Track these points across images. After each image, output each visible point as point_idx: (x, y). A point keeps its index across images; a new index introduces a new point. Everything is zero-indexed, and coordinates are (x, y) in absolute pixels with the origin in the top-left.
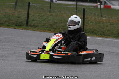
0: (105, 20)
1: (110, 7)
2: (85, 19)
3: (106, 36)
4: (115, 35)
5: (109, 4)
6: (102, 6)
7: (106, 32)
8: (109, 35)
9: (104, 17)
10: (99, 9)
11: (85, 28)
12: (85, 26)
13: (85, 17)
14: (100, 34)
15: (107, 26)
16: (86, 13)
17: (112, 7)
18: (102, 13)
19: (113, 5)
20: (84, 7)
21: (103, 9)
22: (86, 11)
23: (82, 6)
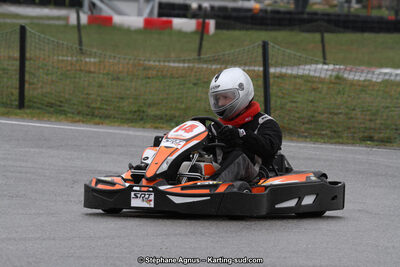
0: (95, 63)
1: (109, 19)
2: (27, 63)
3: (97, 120)
4: (129, 116)
5: (106, 11)
6: (84, 19)
7: (98, 105)
8: (107, 117)
9: (90, 55)
10: (73, 27)
11: (26, 93)
12: (27, 86)
13: (28, 55)
14: (79, 113)
15: (101, 86)
16: (28, 40)
17: (117, 19)
18: (84, 39)
19: (120, 13)
20: (22, 22)
21: (85, 27)
22: (28, 34)
23: (17, 16)
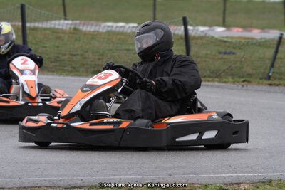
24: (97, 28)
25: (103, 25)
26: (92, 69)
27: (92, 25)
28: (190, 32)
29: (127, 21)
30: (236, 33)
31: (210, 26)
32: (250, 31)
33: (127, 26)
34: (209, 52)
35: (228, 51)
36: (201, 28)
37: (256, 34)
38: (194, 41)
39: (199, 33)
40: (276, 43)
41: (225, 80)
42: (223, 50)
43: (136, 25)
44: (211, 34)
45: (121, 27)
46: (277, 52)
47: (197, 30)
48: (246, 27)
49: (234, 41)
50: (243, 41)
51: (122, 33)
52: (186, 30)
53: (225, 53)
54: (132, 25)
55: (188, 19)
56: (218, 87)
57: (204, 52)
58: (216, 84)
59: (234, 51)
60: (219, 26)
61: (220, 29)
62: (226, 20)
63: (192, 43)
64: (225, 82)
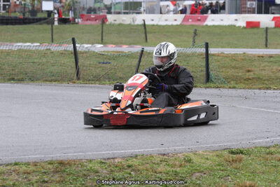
24: (10, 48)
25: (15, 45)
26: (8, 77)
27: (7, 45)
28: (77, 48)
29: (32, 42)
30: (111, 48)
31: (93, 44)
32: (121, 47)
33: (32, 45)
34: (92, 63)
35: (105, 61)
36: (86, 46)
37: (125, 49)
38: (81, 55)
39: (84, 49)
40: (139, 55)
41: (103, 82)
42: (102, 61)
43: (39, 44)
44: (93, 49)
45: (28, 46)
46: (140, 61)
47: (82, 47)
48: (117, 44)
49: (109, 54)
50: (116, 54)
51: (29, 51)
52: (75, 47)
53: (103, 63)
54: (36, 44)
55: (76, 39)
56: (98, 88)
57: (89, 63)
58: (97, 85)
59: (110, 61)
60: (99, 43)
61: (99, 46)
62: (104, 38)
63: (80, 56)
64: (104, 84)
